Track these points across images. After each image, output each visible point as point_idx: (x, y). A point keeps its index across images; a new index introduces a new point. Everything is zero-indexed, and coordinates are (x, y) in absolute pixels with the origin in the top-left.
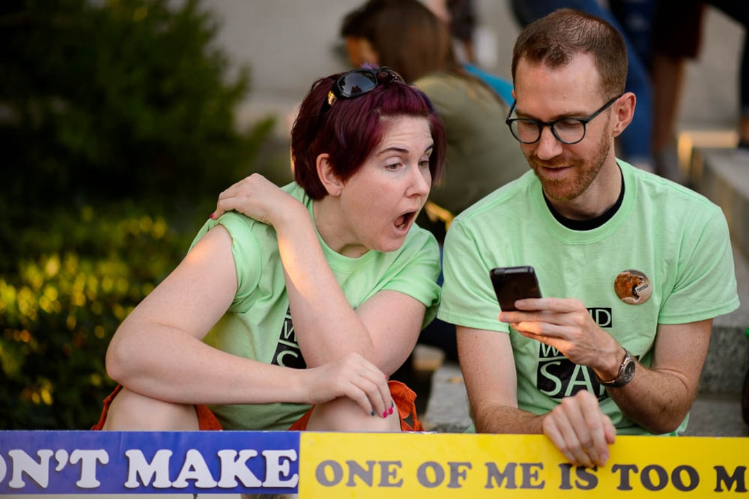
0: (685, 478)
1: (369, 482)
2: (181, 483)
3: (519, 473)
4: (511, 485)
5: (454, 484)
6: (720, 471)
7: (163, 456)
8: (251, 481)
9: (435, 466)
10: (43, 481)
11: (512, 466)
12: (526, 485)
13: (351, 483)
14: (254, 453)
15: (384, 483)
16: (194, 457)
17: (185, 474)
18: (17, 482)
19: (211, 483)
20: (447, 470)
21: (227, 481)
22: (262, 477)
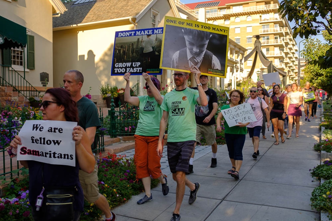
0: (209, 28)
1: (173, 23)
2: (141, 34)
3: (190, 24)
4: (189, 25)
5: (183, 24)
6: (213, 28)
7: (140, 32)
8: (148, 34)
9: (181, 22)
10: (129, 35)
11: (189, 23)
12: (191, 26)
13: (171, 22)
14: (148, 31)
15: (174, 23)
16: (143, 32)
17: (141, 33)
18: (126, 35)
19: (144, 34)
20: (182, 23)
21: (145, 34)
22: (149, 33)
